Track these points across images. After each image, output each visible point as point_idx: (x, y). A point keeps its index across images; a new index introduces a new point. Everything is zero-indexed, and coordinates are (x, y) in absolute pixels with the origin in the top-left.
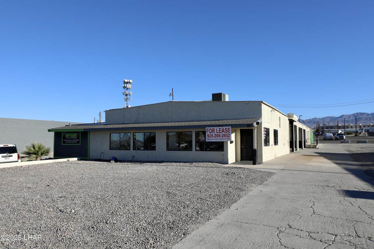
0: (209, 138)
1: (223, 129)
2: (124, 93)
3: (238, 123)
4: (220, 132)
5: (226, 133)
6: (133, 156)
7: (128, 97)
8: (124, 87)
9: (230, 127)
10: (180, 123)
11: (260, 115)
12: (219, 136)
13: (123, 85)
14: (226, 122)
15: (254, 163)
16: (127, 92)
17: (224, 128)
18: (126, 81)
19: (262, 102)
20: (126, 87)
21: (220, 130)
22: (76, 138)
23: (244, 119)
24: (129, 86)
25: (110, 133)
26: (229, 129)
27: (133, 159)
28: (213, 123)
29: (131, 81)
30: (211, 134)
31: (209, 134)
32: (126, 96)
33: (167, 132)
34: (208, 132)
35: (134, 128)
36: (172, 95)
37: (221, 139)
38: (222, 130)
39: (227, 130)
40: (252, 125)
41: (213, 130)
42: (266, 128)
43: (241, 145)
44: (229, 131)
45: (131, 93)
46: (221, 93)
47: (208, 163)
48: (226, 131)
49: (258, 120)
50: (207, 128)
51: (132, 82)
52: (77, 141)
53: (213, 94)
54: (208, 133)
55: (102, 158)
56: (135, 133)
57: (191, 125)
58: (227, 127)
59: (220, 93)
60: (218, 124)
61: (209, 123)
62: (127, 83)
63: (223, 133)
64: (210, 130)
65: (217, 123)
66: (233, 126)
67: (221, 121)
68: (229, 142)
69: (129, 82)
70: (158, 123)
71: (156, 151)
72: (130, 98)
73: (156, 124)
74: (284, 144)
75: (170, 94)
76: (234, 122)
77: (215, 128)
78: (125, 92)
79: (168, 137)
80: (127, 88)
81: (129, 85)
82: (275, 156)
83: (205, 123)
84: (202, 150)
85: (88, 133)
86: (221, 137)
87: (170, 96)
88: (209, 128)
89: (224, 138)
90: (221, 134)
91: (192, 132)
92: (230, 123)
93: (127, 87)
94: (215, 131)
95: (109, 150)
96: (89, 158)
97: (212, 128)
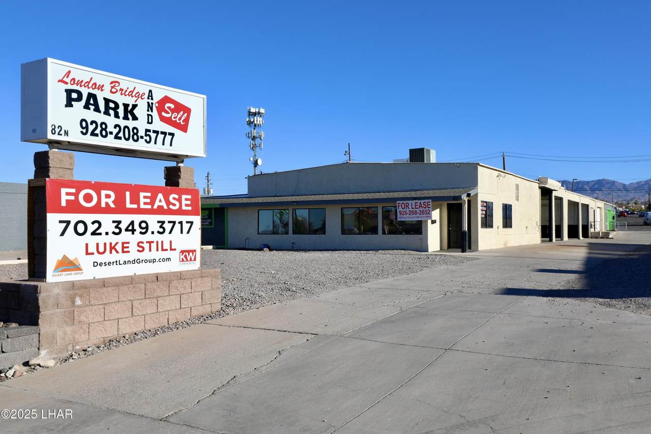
0: (402, 216)
1: (420, 203)
2: (250, 135)
3: (442, 195)
4: (417, 207)
5: (424, 209)
6: (293, 243)
7: (258, 141)
8: (250, 123)
9: (430, 201)
10: (360, 195)
11: (474, 183)
12: (416, 213)
13: (248, 119)
14: (425, 193)
15: (463, 251)
16: (255, 133)
17: (422, 201)
18: (253, 110)
19: (478, 164)
20: (252, 123)
21: (416, 204)
22: (207, 217)
23: (453, 188)
24: (258, 120)
25: (258, 210)
26: (429, 203)
27: (293, 247)
28: (407, 194)
29: (262, 111)
30: (404, 210)
31: (402, 210)
32: (253, 139)
33: (342, 208)
34: (400, 207)
35: (294, 202)
36: (348, 153)
37: (418, 217)
38: (418, 204)
39: (426, 204)
40: (459, 198)
41: (407, 205)
42: (486, 202)
43: (449, 227)
44: (429, 206)
45: (263, 134)
46: (423, 149)
47: (399, 251)
48: (425, 207)
49: (471, 190)
50: (398, 202)
51: (264, 112)
52: (209, 222)
53: (410, 150)
54: (400, 209)
55: (246, 247)
56: (295, 209)
57: (377, 197)
58: (426, 201)
59: (421, 149)
60: (414, 196)
61: (402, 195)
62: (255, 114)
63: (421, 209)
64: (403, 205)
65: (413, 194)
66: (434, 199)
67: (420, 192)
68: (429, 221)
69: (259, 113)
70: (328, 195)
71: (326, 235)
72: (260, 144)
73: (325, 196)
74: (527, 227)
75: (346, 152)
76: (437, 193)
77: (410, 202)
78: (251, 132)
79: (342, 215)
80: (255, 125)
81: (258, 118)
82: (505, 244)
83: (396, 195)
84: (391, 232)
85: (226, 210)
86: (418, 215)
87: (345, 155)
88: (401, 202)
89: (422, 215)
90: (418, 210)
91: (377, 207)
92: (431, 195)
93: (255, 123)
94: (410, 206)
95: (257, 235)
96: (227, 245)
97: (405, 202)
